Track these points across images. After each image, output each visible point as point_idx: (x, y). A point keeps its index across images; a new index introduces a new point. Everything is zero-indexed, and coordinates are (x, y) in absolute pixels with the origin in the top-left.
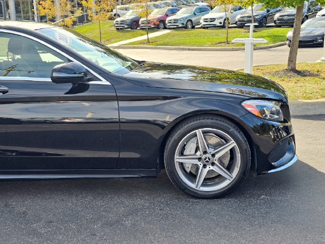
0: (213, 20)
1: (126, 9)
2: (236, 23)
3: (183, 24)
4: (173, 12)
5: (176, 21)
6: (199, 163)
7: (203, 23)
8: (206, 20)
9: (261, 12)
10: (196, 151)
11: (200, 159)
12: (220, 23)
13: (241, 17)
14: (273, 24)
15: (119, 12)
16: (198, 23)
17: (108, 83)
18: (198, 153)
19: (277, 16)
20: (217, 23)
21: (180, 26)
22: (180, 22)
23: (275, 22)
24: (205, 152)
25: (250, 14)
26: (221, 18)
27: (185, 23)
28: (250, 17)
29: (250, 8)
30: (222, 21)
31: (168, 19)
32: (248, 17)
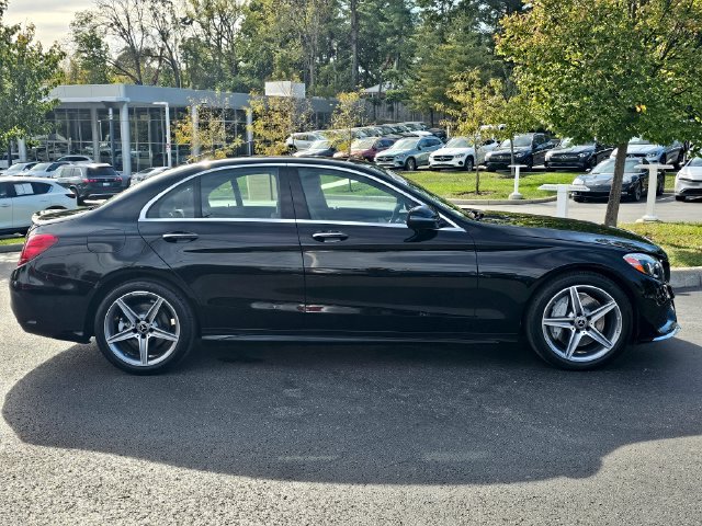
0: (449, 158)
1: (307, 138)
2: (485, 164)
3: (401, 163)
4: (386, 145)
5: (390, 158)
6: (571, 327)
7: (433, 162)
8: (437, 158)
9: (524, 148)
10: (568, 313)
11: (572, 323)
12: (461, 163)
13: (494, 155)
14: (543, 167)
15: (297, 143)
16: (427, 163)
17: (463, 230)
18: (571, 315)
19: (549, 154)
20: (454, 162)
21: (397, 165)
22: (396, 160)
23: (546, 164)
24: (579, 314)
25: (509, 150)
26: (462, 155)
27: (404, 161)
28: (510, 155)
29: (508, 141)
30: (463, 159)
31: (378, 155)
32: (503, 155)
